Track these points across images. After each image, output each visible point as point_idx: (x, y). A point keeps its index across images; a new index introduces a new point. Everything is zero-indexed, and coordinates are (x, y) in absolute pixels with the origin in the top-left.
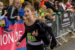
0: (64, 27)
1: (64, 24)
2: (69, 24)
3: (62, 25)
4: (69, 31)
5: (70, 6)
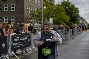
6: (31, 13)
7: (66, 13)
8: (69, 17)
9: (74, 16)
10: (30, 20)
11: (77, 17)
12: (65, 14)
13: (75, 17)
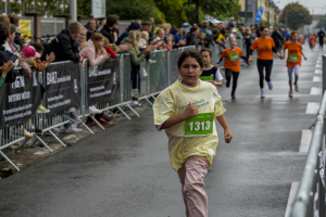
0: (13, 120)
1: (10, 111)
2: (29, 113)
3: (4, 112)
4: (28, 134)
5: (33, 55)
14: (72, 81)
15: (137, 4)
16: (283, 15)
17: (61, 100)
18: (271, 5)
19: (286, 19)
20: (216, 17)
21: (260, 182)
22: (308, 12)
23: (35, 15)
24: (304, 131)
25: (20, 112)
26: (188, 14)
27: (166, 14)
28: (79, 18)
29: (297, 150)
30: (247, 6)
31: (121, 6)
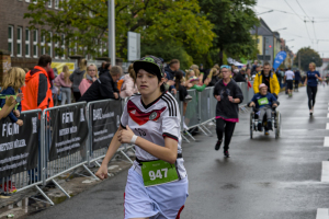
0: (64, 152)
1: (61, 144)
2: (77, 145)
6: (31, 7)
7: (198, 8)
8: (212, 26)
9: (233, 19)
10: (19, 41)
11: (245, 26)
12: (194, 12)
13: (238, 25)
14: (115, 117)
15: (168, 49)
16: (297, 58)
17: (105, 134)
18: (286, 49)
19: (299, 62)
20: (238, 60)
21: (288, 209)
22: (318, 56)
23: (79, 58)
24: (324, 163)
25: (68, 145)
26: (213, 58)
27: (193, 57)
28: (117, 61)
29: (319, 179)
30: (264, 50)
31: (153, 50)
